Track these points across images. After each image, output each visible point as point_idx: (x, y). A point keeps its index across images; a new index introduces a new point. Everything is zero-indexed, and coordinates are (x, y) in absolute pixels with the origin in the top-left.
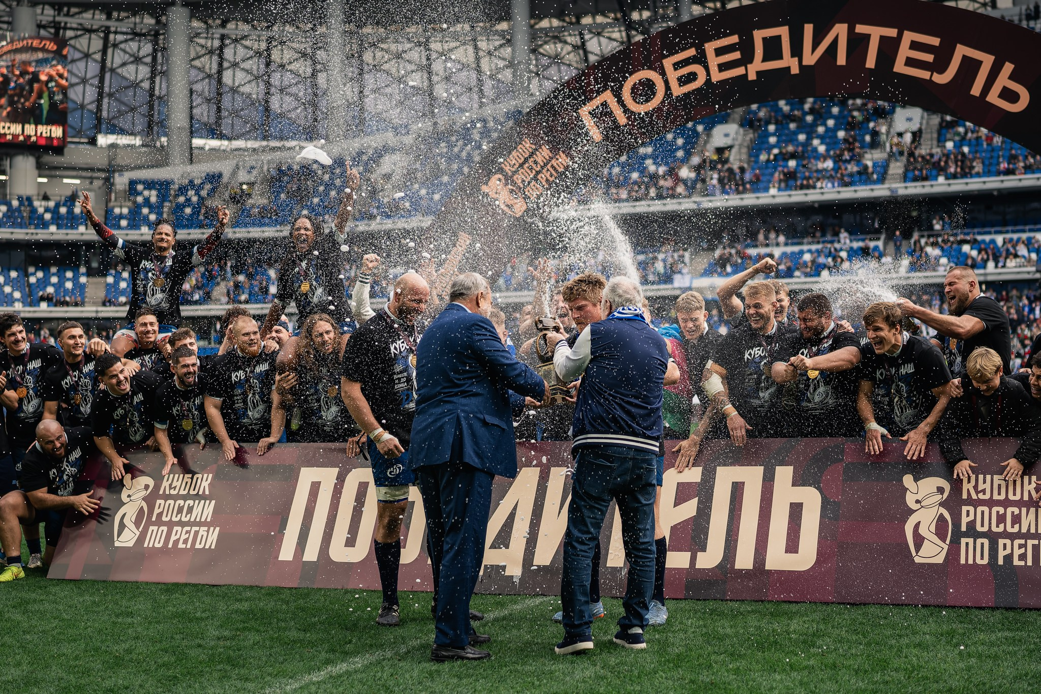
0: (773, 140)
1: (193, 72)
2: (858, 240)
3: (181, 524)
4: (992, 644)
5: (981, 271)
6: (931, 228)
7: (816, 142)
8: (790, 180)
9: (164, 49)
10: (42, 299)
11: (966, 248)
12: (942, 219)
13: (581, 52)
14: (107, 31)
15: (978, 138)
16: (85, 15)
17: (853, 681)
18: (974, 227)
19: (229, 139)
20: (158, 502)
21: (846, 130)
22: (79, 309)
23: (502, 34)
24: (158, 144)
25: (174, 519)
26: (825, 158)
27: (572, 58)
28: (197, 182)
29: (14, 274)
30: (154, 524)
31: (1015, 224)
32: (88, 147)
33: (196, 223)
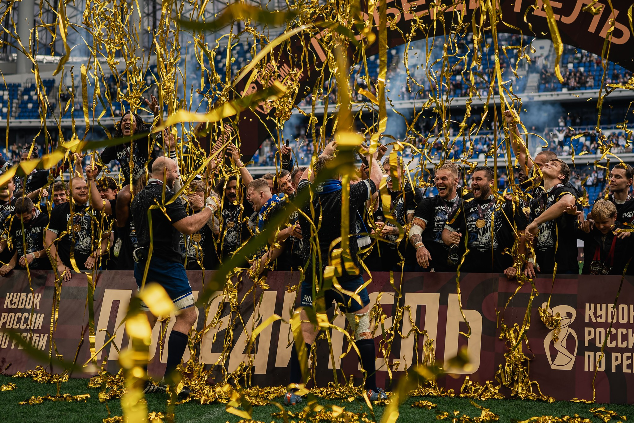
1: (36, 8)
5: (593, 156)
6: (557, 124)
8: (457, 89)
11: (582, 139)
12: (565, 118)
15: (591, 61)
18: (588, 124)
19: (60, 55)
24: (10, 58)
28: (37, 85)
33: (35, 114)
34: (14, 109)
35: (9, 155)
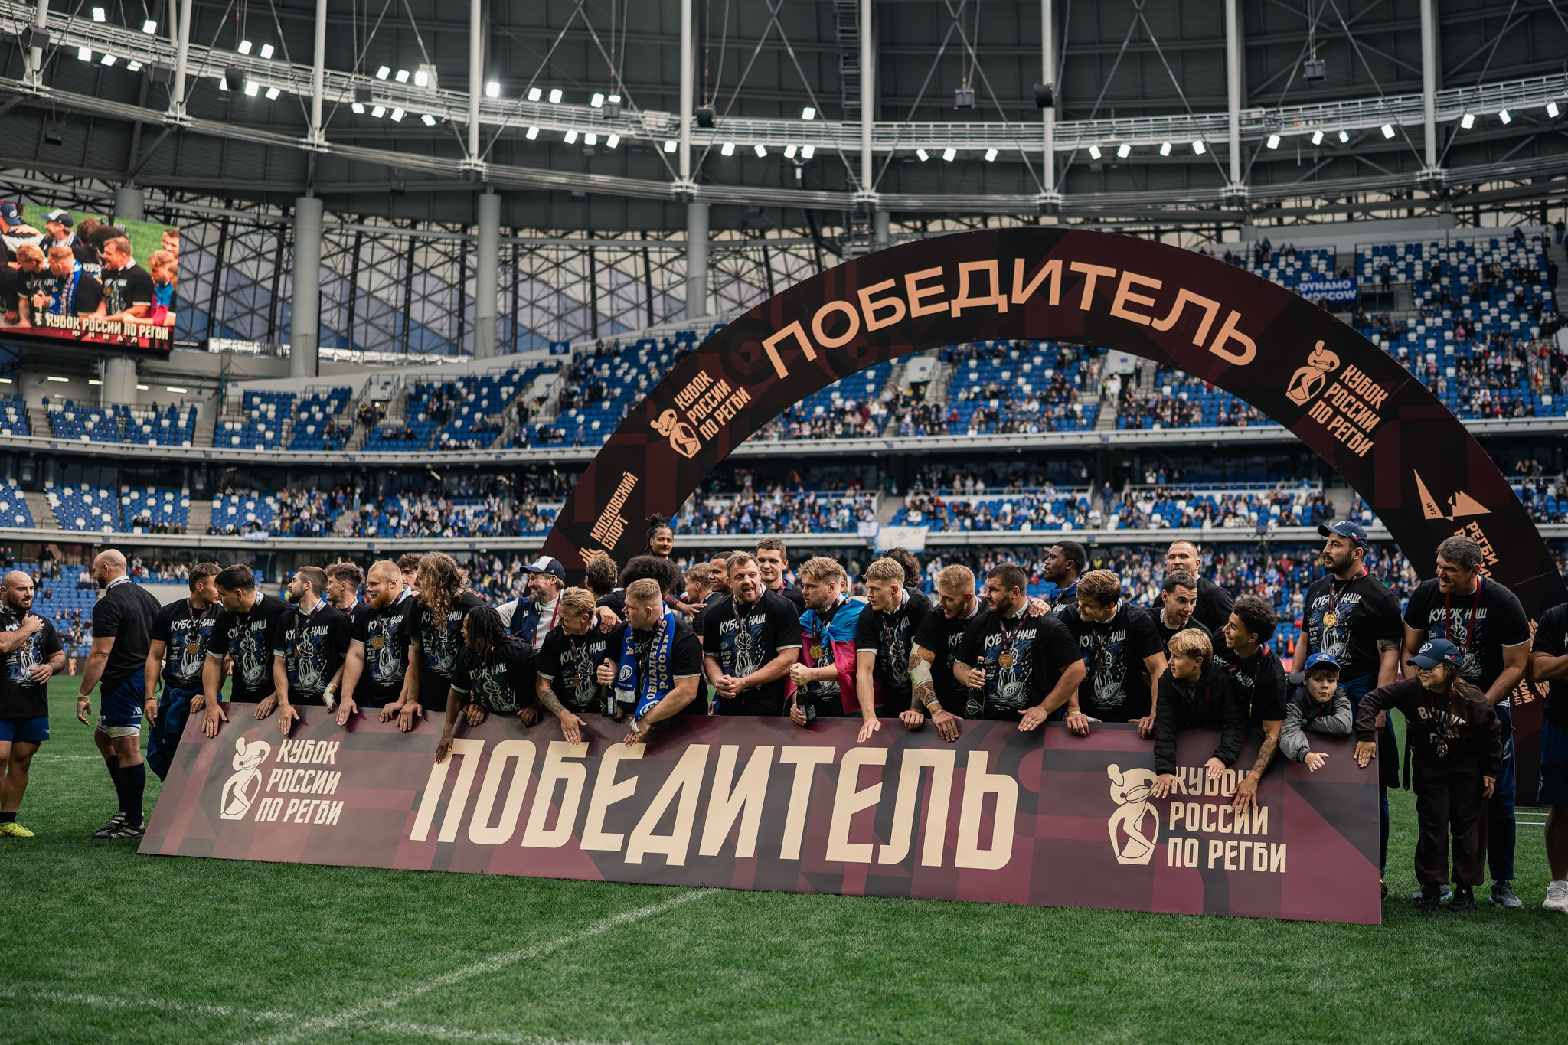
0: (973, 376)
1: (324, 272)
2: (1064, 491)
3: (300, 796)
4: (1201, 956)
5: (1197, 531)
6: (1143, 480)
7: (1021, 381)
8: (991, 420)
9: (290, 245)
10: (136, 523)
11: (1181, 505)
12: (1156, 471)
13: (764, 269)
14: (226, 222)
15: (1198, 384)
16: (200, 202)
17: (1049, 995)
18: (1190, 481)
19: (361, 349)
20: (275, 770)
21: (1054, 368)
22: (180, 536)
23: (677, 246)
24: (279, 352)
25: (292, 790)
26: (1030, 399)
27: (755, 276)
28: (323, 396)
29: (104, 494)
30: (268, 795)
31: (1236, 481)
32: (197, 351)
33: (319, 443)
34: (284, 434)
35: (275, 507)
